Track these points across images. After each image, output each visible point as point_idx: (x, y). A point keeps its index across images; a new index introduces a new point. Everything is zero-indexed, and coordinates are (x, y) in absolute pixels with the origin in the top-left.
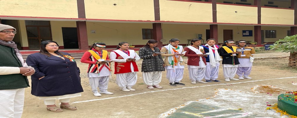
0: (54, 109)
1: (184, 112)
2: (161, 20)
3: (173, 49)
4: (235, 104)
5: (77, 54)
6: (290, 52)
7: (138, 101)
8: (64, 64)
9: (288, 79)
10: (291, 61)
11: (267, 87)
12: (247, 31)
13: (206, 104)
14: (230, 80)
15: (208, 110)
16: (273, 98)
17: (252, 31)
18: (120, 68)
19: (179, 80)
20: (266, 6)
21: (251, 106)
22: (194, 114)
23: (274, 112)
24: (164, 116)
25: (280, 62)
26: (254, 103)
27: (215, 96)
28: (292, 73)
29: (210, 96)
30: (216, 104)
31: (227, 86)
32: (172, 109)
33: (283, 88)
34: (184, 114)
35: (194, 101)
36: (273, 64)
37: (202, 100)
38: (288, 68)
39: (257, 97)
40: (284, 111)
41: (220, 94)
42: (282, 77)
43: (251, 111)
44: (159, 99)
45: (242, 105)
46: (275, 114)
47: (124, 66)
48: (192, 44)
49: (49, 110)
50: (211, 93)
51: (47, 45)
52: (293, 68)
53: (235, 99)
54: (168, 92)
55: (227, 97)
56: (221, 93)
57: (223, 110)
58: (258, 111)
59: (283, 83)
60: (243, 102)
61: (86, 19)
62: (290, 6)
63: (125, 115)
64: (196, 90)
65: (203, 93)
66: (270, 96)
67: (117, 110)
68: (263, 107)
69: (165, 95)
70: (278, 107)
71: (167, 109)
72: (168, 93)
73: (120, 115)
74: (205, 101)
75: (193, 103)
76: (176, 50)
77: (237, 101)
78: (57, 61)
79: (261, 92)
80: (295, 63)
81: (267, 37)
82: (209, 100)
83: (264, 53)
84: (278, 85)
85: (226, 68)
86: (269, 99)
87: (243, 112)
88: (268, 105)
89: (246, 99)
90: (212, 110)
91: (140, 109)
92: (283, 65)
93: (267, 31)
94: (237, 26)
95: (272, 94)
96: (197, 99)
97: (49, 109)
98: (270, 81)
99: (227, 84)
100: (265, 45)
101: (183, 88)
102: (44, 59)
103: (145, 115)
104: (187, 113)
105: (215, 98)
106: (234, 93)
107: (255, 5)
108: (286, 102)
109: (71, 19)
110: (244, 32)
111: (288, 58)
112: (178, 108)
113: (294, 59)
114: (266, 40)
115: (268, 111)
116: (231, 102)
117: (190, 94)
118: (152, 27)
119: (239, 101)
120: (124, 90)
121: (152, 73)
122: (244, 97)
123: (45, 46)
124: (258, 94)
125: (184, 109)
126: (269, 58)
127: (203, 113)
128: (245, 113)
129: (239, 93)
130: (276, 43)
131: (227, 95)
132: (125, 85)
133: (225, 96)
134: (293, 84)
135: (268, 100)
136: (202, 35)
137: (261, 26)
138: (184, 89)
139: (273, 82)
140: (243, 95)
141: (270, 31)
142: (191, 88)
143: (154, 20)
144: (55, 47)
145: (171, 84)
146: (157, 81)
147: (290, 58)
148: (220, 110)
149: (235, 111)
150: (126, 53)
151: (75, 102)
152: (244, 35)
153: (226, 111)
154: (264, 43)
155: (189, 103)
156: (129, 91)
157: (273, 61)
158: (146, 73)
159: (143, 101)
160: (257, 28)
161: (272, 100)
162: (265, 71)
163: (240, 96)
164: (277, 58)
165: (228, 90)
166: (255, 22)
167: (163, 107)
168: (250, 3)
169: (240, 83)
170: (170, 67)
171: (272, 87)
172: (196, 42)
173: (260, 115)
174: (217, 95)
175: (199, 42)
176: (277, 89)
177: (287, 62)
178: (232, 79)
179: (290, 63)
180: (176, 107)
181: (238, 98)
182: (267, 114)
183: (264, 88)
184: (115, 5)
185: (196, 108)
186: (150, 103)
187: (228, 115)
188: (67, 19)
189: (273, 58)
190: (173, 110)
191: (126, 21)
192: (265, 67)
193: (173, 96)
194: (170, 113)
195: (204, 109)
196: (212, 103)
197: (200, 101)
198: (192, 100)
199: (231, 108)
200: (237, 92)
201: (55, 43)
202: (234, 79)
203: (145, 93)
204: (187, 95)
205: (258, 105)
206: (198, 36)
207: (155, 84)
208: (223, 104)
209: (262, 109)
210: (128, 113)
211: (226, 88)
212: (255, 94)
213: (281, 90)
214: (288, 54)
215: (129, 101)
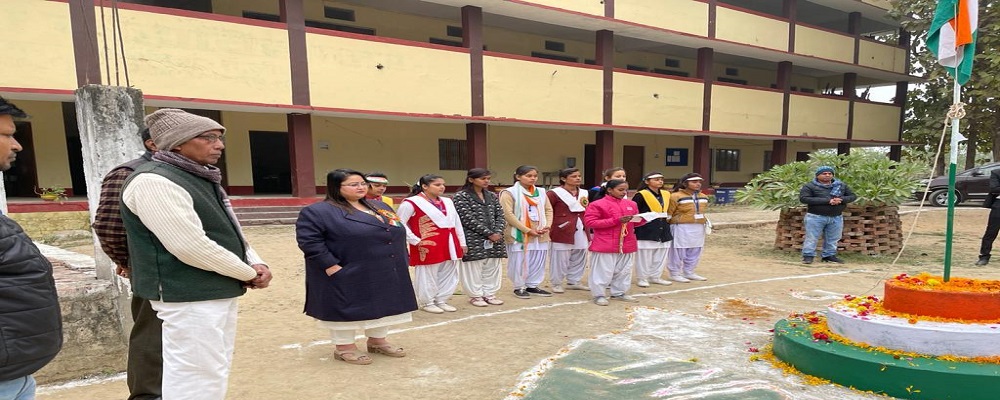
0: (353, 354)
1: (571, 369)
2: (486, 114)
3: (526, 195)
4: (678, 346)
5: (289, 209)
6: (779, 210)
7: (461, 340)
8: (383, 233)
9: (780, 281)
10: (781, 234)
11: (740, 302)
12: (677, 150)
13: (615, 348)
14: (650, 283)
15: (625, 363)
16: (759, 332)
17: (686, 150)
18: (427, 251)
19: (536, 283)
20: (722, 81)
21: (715, 351)
22: (596, 374)
23: (767, 368)
24: (529, 378)
25: (754, 237)
26: (719, 345)
27: (630, 327)
28: (786, 267)
29: (619, 326)
30: (638, 347)
31: (651, 300)
32: (543, 361)
33: (773, 306)
34: (574, 374)
35: (586, 340)
36: (740, 244)
37: (603, 336)
38: (773, 252)
39: (724, 328)
40: (790, 365)
41: (641, 320)
42: (767, 275)
43: (719, 366)
44: (508, 335)
45: (694, 349)
46: (770, 372)
47: (435, 244)
48: (562, 184)
49: (339, 358)
50: (620, 319)
51: (343, 183)
52: (785, 254)
53: (676, 334)
54: (523, 314)
55: (657, 330)
56: (643, 318)
57: (657, 361)
58: (735, 366)
59: (771, 293)
60: (696, 342)
61: (313, 108)
62: (775, 83)
63: (440, 375)
64: (584, 311)
65: (603, 317)
66: (751, 327)
67: (419, 363)
68: (742, 354)
69: (517, 324)
70: (775, 353)
71: (532, 361)
72: (523, 317)
73: (429, 376)
74: (610, 340)
75: (587, 343)
76: (532, 199)
77: (681, 338)
78: (368, 226)
79: (729, 316)
80: (790, 238)
81: (719, 169)
82: (618, 336)
83: (715, 212)
84: (760, 297)
85: (641, 250)
86: (751, 333)
87: (700, 367)
88: (751, 350)
89: (701, 335)
90: (633, 362)
91: (471, 362)
92: (762, 245)
93: (720, 150)
94: (655, 135)
95: (755, 322)
96: (592, 334)
97: (341, 355)
98: (742, 286)
99: (651, 295)
100: (716, 190)
101: (555, 305)
102: (340, 220)
103: (486, 376)
104: (579, 370)
105: (631, 332)
106: (670, 319)
107: (698, 78)
108: (795, 340)
109: (277, 106)
110: (670, 152)
111: (775, 226)
112: (556, 357)
113: (787, 228)
114: (719, 177)
115: (755, 363)
116: (670, 341)
117: (573, 321)
118: (463, 136)
119: (686, 338)
120: (429, 309)
121: (481, 262)
122: (695, 329)
123: (339, 186)
124: (723, 320)
125: (570, 361)
126: (728, 226)
127: (614, 370)
128: (706, 371)
129: (682, 319)
130: (751, 185)
131: (657, 323)
132: (434, 295)
133: (651, 326)
134: (793, 294)
135: (747, 336)
136: (575, 159)
137: (708, 137)
138: (558, 307)
139: (748, 289)
140: (691, 324)
141: (726, 150)
142: (573, 306)
143: (470, 115)
144: (362, 187)
145: (517, 292)
146: (492, 286)
147: (780, 227)
148: (650, 363)
149: (684, 364)
150: (438, 206)
151: (317, 343)
152: (669, 160)
153: (664, 364)
154: (715, 184)
155: (577, 344)
156: (441, 311)
157: (737, 234)
158: (469, 263)
159: (474, 340)
160: (701, 141)
161: (757, 337)
162: (727, 260)
163: (684, 326)
164: (746, 227)
165: (655, 311)
166: (698, 127)
167: (523, 355)
168: (686, 71)
169: (676, 291)
170: (517, 247)
171: (751, 303)
172: (569, 177)
173: (741, 375)
174: (633, 322)
175: (575, 176)
176: (763, 308)
177: (771, 236)
178: (656, 280)
179: (778, 240)
180: (551, 354)
181: (681, 331)
182: (754, 372)
183: (734, 307)
184: (379, 67)
185: (597, 357)
186: (489, 344)
187: (670, 375)
188: (267, 105)
189: (738, 227)
190: (545, 364)
191: (405, 114)
192: (723, 249)
193: (538, 327)
194: (542, 371)
195: (615, 361)
196: (629, 345)
197: (601, 338)
198: (582, 337)
199: (672, 358)
200: (676, 317)
201: (360, 177)
202: (660, 281)
203: (472, 317)
204: (568, 324)
205: (728, 349)
206: (566, 161)
207: (488, 293)
208: (653, 346)
209: (740, 359)
210: (447, 371)
211: (650, 307)
212: (718, 322)
213: (771, 310)
214: (775, 215)
215: (441, 340)
